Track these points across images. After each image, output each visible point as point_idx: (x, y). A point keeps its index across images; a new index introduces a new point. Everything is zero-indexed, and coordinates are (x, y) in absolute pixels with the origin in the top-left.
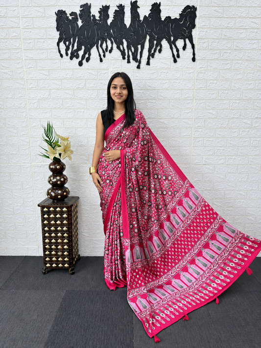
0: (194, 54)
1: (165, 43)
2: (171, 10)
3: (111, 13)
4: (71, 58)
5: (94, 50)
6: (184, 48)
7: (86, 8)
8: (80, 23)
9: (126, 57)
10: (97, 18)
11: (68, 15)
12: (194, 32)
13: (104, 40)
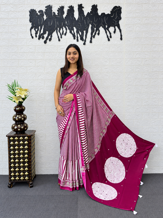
4: (39, 39)
7: (49, 8)
8: (45, 17)
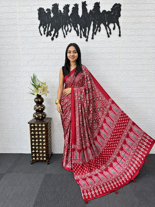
0: (120, 32)
1: (102, 26)
2: (106, 7)
3: (70, 9)
4: (47, 36)
5: (60, 31)
6: (114, 29)
7: (56, 6)
8: (52, 15)
9: (79, 34)
10: (62, 12)
11: (45, 11)
12: (120, 19)
13: (66, 24)
